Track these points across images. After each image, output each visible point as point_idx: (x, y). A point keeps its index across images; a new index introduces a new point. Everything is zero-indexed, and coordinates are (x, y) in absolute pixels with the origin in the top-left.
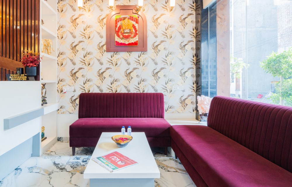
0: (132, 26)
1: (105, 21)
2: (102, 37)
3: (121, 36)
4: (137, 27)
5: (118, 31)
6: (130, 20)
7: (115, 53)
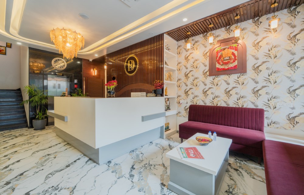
0: (231, 53)
1: (208, 54)
2: (206, 66)
3: (221, 63)
4: (236, 54)
5: (219, 60)
6: (229, 49)
7: (216, 76)
